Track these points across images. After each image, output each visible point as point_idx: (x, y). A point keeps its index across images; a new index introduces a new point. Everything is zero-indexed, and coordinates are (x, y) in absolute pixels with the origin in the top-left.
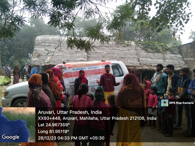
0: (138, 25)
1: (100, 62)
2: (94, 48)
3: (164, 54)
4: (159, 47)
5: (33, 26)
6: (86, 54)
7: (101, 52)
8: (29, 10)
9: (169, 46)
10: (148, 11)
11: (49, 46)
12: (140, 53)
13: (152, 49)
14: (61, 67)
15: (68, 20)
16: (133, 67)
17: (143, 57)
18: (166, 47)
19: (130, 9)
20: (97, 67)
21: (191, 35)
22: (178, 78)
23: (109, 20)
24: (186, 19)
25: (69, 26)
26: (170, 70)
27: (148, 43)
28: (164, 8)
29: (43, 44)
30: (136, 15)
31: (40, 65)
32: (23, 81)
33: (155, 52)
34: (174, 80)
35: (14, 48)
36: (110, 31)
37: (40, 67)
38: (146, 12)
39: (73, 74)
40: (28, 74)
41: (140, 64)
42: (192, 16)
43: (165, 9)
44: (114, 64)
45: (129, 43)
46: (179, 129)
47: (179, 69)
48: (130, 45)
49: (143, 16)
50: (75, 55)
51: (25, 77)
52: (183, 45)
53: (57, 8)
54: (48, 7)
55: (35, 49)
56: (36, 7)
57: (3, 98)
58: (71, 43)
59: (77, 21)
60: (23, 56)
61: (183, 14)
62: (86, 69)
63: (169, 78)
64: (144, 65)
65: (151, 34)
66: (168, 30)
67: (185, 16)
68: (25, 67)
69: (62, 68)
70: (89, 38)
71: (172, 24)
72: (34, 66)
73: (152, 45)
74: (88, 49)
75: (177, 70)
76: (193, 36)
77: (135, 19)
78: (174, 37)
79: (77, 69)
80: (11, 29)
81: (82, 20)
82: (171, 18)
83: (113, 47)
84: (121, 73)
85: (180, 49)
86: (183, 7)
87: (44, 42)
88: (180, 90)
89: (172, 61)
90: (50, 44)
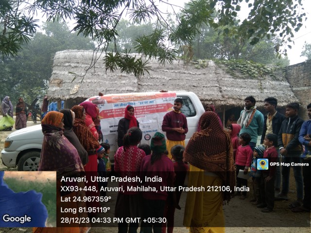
0: (220, 34)
1: (159, 93)
2: (150, 71)
3: (261, 80)
4: (254, 69)
5: (50, 36)
6: (136, 81)
7: (159, 77)
8: (44, 8)
9: (270, 67)
10: (236, 12)
11: (76, 67)
12: (223, 79)
13: (242, 72)
14: (96, 101)
15: (107, 24)
16: (212, 101)
17: (227, 85)
18: (264, 70)
19: (208, 7)
20: (154, 102)
21: (304, 49)
22: (283, 119)
23: (173, 26)
24: (297, 24)
25: (109, 35)
26: (270, 105)
27: (235, 63)
28: (262, 6)
29: (67, 64)
30: (217, 18)
31: (61, 98)
32: (35, 123)
33: (247, 78)
34: (276, 122)
35: (21, 70)
36: (174, 43)
37: (63, 102)
38: (234, 12)
39: (115, 112)
40: (42, 113)
41: (223, 97)
42: (306, 18)
43: (263, 8)
44: (181, 96)
45: (206, 63)
46: (284, 199)
47: (285, 104)
48: (207, 67)
49: (227, 19)
50: (118, 83)
51: (38, 117)
52: (291, 66)
53: (89, 5)
54: (75, 4)
55: (54, 72)
56: (55, 3)
57: (3, 151)
58: (111, 62)
59: (122, 27)
60: (35, 83)
61: (293, 15)
62: (136, 104)
63: (269, 118)
64: (229, 98)
65: (240, 49)
66: (267, 42)
67: (295, 19)
68: (38, 101)
69: (98, 103)
70: (141, 54)
71: (275, 33)
72: (53, 100)
73: (242, 66)
74: (139, 73)
75: (282, 105)
76: (308, 51)
77: (214, 24)
78: (278, 54)
79: (122, 105)
80: (14, 39)
81: (129, 26)
82: (272, 23)
83: (179, 69)
84: (193, 111)
85: (286, 73)
86: (292, 4)
87: (68, 60)
88: (287, 137)
89: (274, 91)
90: (77, 65)
